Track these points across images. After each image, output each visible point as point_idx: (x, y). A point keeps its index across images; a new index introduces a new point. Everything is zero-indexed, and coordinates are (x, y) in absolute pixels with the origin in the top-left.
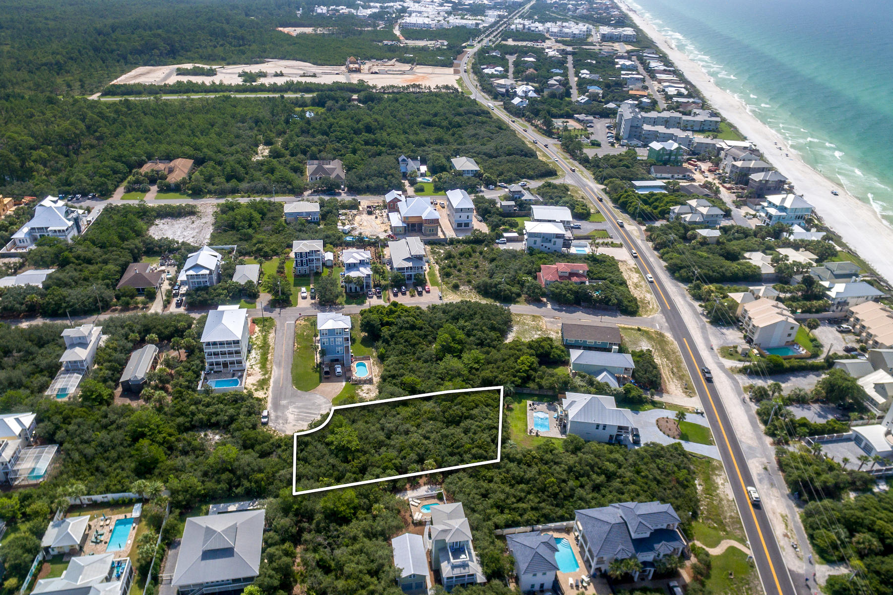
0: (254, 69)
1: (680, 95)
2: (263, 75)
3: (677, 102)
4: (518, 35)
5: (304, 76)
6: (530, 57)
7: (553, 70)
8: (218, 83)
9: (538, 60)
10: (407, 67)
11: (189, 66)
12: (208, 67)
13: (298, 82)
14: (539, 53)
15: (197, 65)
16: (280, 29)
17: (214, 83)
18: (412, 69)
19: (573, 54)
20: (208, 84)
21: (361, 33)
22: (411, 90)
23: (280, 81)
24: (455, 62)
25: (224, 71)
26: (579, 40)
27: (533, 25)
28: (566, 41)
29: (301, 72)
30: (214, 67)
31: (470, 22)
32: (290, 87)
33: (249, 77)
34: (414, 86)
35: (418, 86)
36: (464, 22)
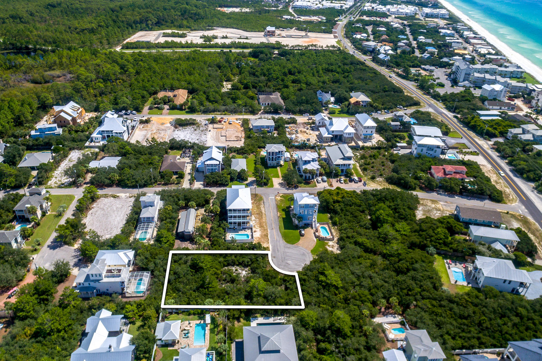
0: (209, 33)
1: (489, 54)
2: (216, 37)
3: (489, 58)
4: (370, 13)
5: (240, 38)
6: (382, 27)
7: (400, 36)
8: (189, 42)
9: (388, 29)
10: (303, 33)
11: (169, 31)
12: (182, 32)
13: (238, 42)
14: (387, 25)
15: (174, 31)
16: (219, 9)
17: (187, 42)
18: (306, 35)
19: (409, 26)
20: (183, 43)
21: (269, 11)
22: (310, 48)
23: (228, 41)
24: (333, 30)
25: (191, 35)
26: (411, 17)
27: (378, 7)
28: (402, 17)
29: (239, 36)
30: (185, 32)
31: (337, 5)
32: (234, 45)
33: (207, 39)
34: (312, 45)
35: (315, 46)
36: (332, 5)
